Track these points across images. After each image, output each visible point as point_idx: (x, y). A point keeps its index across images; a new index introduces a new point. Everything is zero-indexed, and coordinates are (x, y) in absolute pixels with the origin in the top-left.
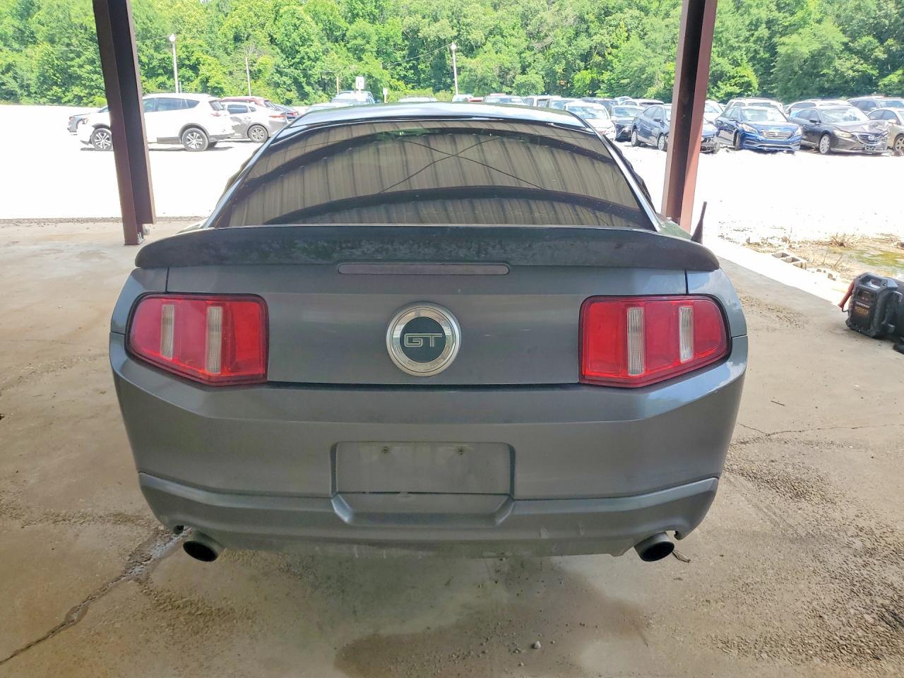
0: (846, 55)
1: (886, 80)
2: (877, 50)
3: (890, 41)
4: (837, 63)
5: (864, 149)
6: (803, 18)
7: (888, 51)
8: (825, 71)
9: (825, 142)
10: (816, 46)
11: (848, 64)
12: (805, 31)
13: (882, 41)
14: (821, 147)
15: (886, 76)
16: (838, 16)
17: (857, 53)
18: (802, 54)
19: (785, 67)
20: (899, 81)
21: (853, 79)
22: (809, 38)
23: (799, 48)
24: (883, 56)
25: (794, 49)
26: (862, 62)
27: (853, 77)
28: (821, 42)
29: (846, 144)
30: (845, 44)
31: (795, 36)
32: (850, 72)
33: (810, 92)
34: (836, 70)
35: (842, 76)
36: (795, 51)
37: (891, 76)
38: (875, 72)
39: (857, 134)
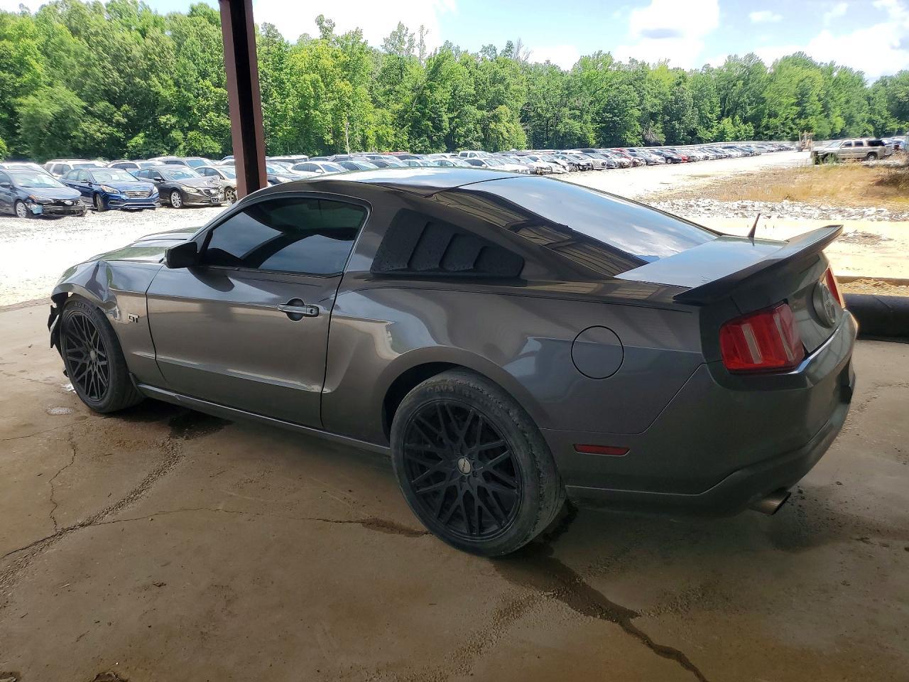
0: (89, 118)
1: (133, 142)
2: (116, 114)
3: (125, 107)
4: (84, 126)
5: (210, 201)
6: (33, 80)
7: (126, 115)
8: (74, 133)
9: (175, 198)
10: (57, 109)
11: (94, 127)
12: (41, 92)
13: (118, 107)
14: (173, 202)
15: (131, 138)
16: (68, 81)
17: (99, 117)
18: (45, 115)
19: (32, 128)
20: (144, 143)
21: (103, 141)
22: (46, 101)
23: (40, 109)
24: (124, 120)
25: (35, 110)
26: (106, 125)
27: (103, 139)
28: (61, 105)
29: (195, 198)
30: (85, 108)
31: (31, 98)
32: (99, 134)
33: (66, 153)
34: (84, 132)
35: (92, 139)
36: (38, 112)
37: (136, 138)
38: (121, 135)
39: (202, 189)
